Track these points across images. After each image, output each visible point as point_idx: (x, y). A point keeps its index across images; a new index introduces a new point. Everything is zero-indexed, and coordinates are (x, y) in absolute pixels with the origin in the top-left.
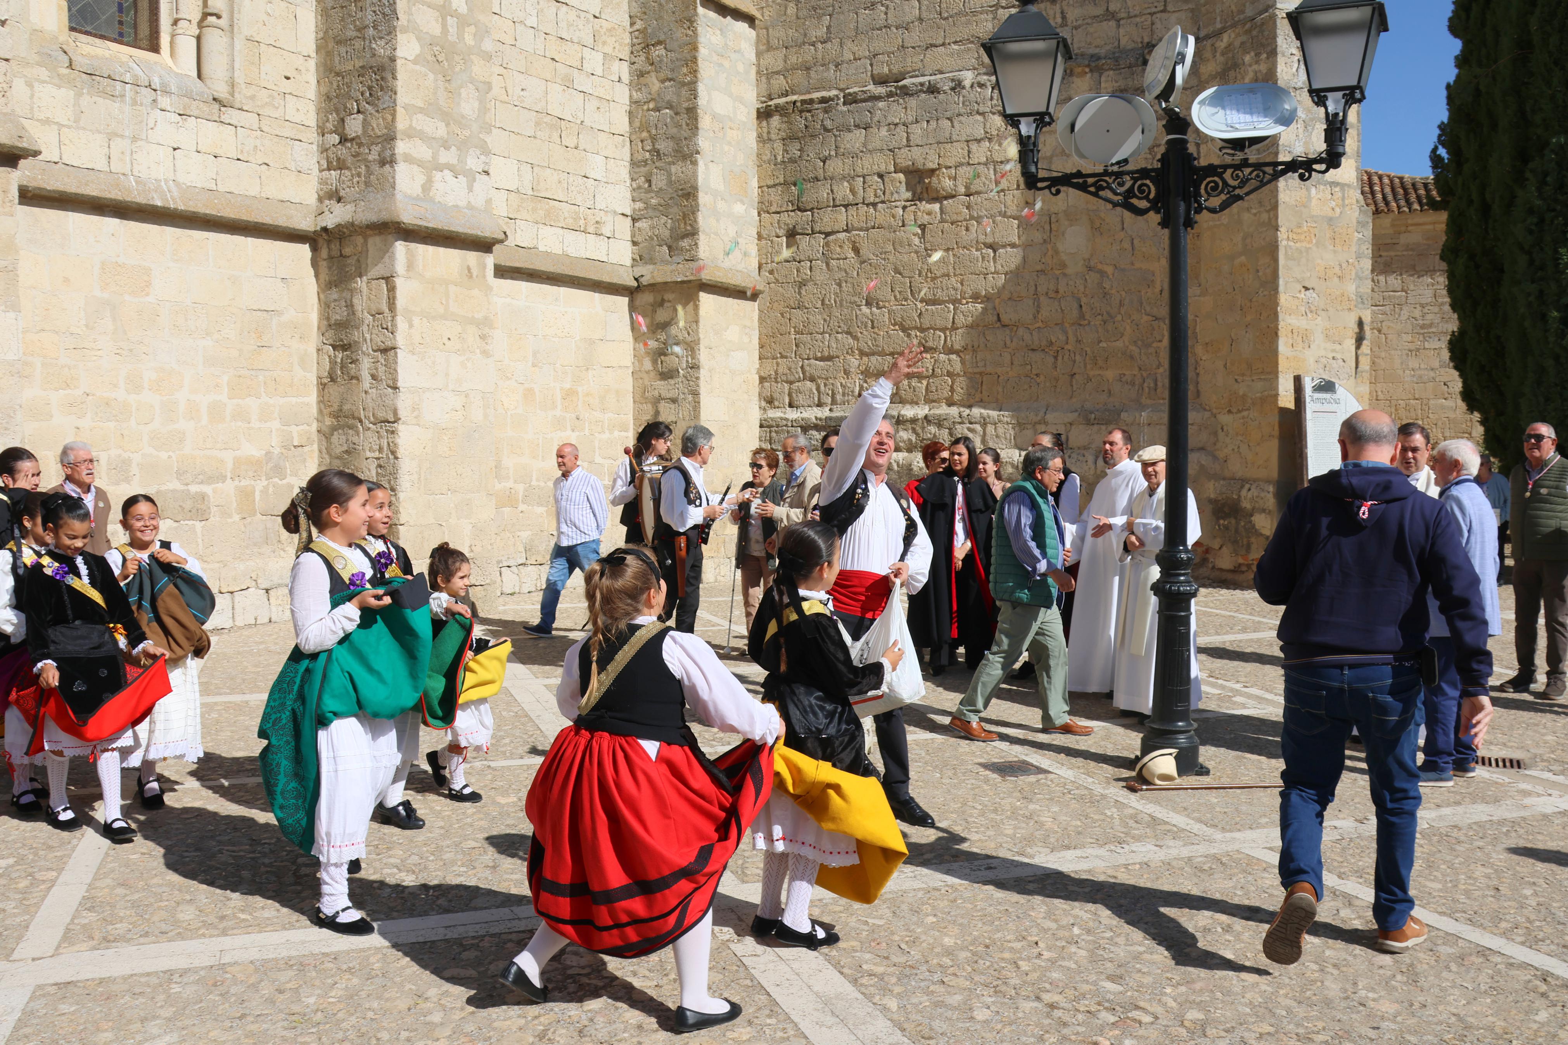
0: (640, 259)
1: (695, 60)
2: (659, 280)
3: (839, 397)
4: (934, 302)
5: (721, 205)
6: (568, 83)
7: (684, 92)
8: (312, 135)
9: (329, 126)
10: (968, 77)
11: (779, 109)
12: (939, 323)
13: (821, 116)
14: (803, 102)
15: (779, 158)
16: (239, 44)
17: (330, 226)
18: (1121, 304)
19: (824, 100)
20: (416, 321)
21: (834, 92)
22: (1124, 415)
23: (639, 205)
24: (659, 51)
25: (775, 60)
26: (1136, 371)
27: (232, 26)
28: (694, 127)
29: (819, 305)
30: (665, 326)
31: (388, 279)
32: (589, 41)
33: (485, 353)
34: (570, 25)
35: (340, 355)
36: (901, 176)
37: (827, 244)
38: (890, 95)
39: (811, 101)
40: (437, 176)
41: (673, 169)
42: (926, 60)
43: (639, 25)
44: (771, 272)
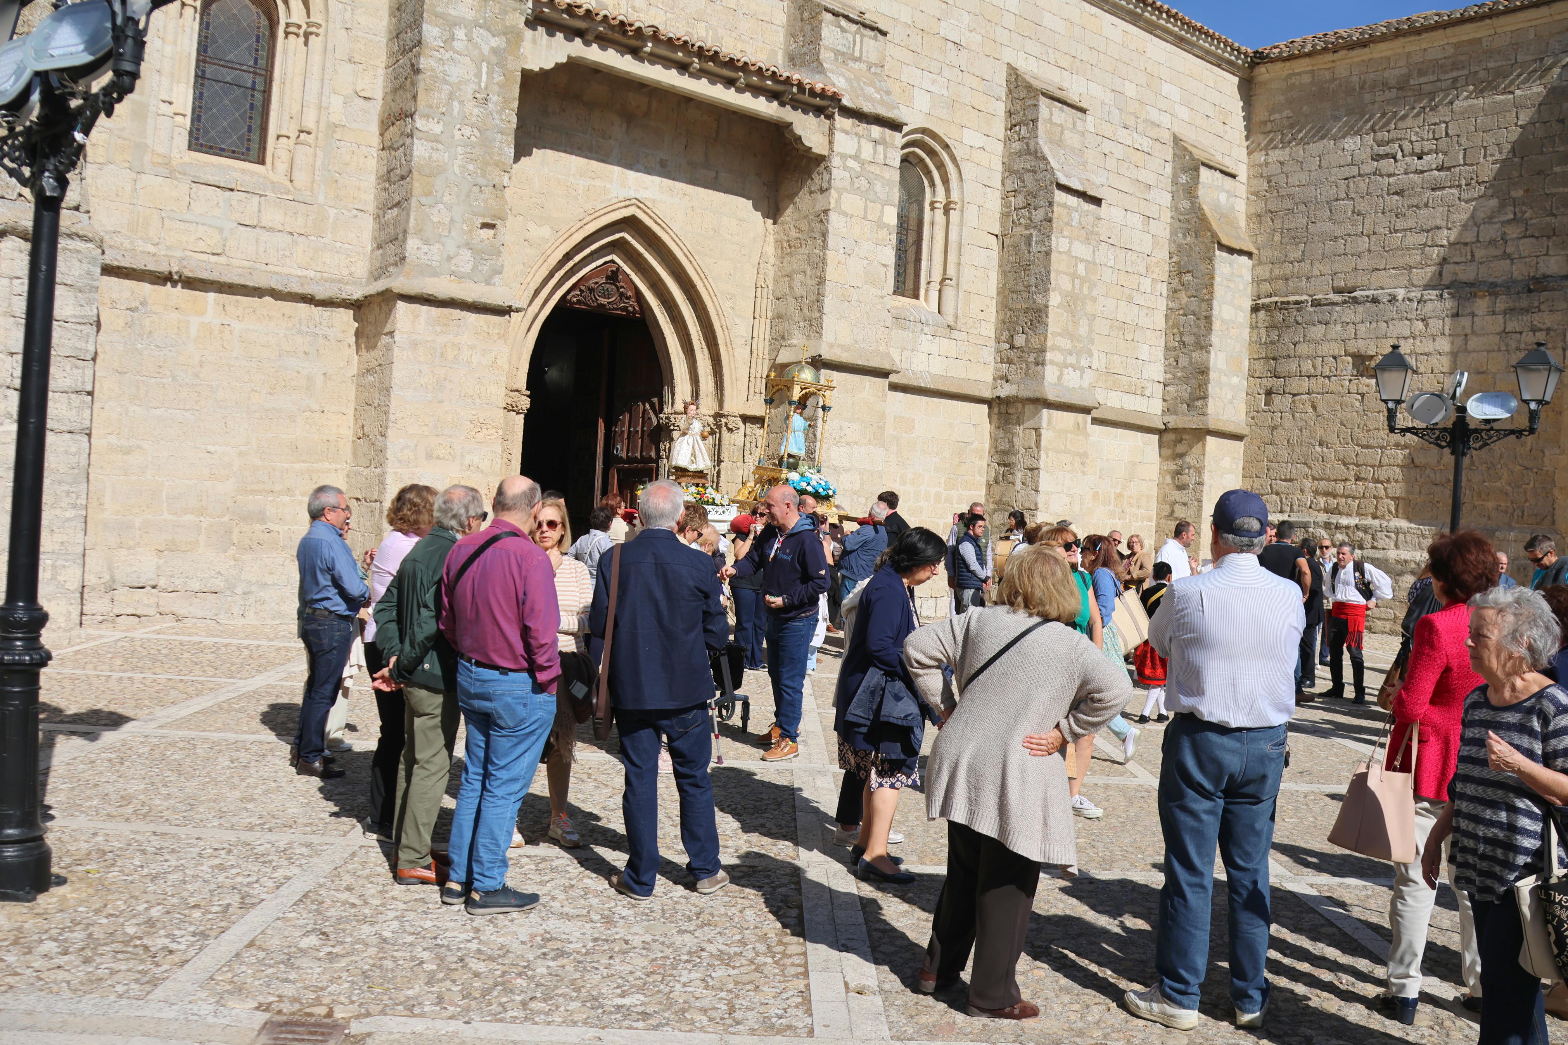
0: (1167, 411)
1: (1212, 285)
2: (1180, 426)
3: (1295, 508)
4: (1367, 447)
5: (1224, 379)
6: (1130, 300)
7: (1204, 305)
8: (992, 343)
9: (1003, 338)
10: (1401, 293)
11: (1265, 307)
12: (1370, 461)
13: (1294, 313)
14: (1282, 303)
15: (1263, 340)
16: (961, 294)
17: (1002, 396)
18: (1501, 457)
19: (1297, 303)
20: (1050, 454)
21: (1305, 297)
22: (1497, 534)
23: (1169, 376)
24: (1188, 277)
25: (1264, 272)
26: (1509, 504)
27: (958, 285)
28: (1209, 329)
29: (1285, 443)
30: (1181, 456)
31: (1037, 430)
32: (1144, 272)
33: (1083, 473)
34: (1133, 263)
35: (1002, 469)
36: (1349, 359)
37: (1294, 402)
38: (1345, 302)
39: (1288, 303)
40: (1065, 371)
41: (1194, 354)
42: (1372, 279)
43: (1175, 259)
44: (1253, 418)
